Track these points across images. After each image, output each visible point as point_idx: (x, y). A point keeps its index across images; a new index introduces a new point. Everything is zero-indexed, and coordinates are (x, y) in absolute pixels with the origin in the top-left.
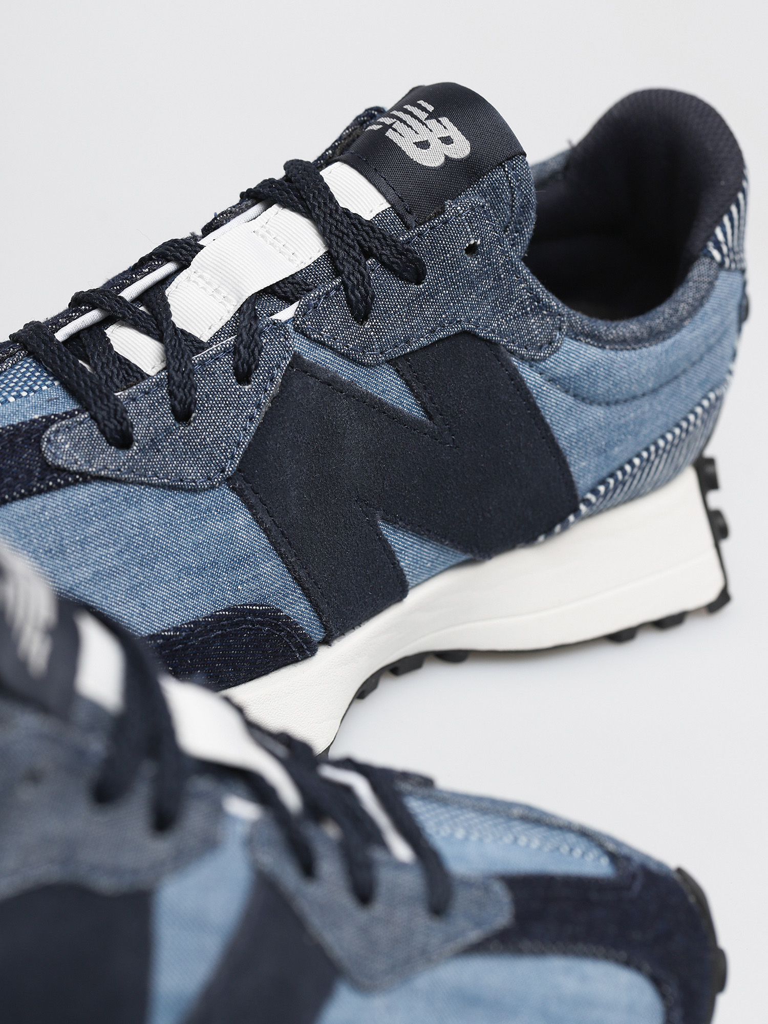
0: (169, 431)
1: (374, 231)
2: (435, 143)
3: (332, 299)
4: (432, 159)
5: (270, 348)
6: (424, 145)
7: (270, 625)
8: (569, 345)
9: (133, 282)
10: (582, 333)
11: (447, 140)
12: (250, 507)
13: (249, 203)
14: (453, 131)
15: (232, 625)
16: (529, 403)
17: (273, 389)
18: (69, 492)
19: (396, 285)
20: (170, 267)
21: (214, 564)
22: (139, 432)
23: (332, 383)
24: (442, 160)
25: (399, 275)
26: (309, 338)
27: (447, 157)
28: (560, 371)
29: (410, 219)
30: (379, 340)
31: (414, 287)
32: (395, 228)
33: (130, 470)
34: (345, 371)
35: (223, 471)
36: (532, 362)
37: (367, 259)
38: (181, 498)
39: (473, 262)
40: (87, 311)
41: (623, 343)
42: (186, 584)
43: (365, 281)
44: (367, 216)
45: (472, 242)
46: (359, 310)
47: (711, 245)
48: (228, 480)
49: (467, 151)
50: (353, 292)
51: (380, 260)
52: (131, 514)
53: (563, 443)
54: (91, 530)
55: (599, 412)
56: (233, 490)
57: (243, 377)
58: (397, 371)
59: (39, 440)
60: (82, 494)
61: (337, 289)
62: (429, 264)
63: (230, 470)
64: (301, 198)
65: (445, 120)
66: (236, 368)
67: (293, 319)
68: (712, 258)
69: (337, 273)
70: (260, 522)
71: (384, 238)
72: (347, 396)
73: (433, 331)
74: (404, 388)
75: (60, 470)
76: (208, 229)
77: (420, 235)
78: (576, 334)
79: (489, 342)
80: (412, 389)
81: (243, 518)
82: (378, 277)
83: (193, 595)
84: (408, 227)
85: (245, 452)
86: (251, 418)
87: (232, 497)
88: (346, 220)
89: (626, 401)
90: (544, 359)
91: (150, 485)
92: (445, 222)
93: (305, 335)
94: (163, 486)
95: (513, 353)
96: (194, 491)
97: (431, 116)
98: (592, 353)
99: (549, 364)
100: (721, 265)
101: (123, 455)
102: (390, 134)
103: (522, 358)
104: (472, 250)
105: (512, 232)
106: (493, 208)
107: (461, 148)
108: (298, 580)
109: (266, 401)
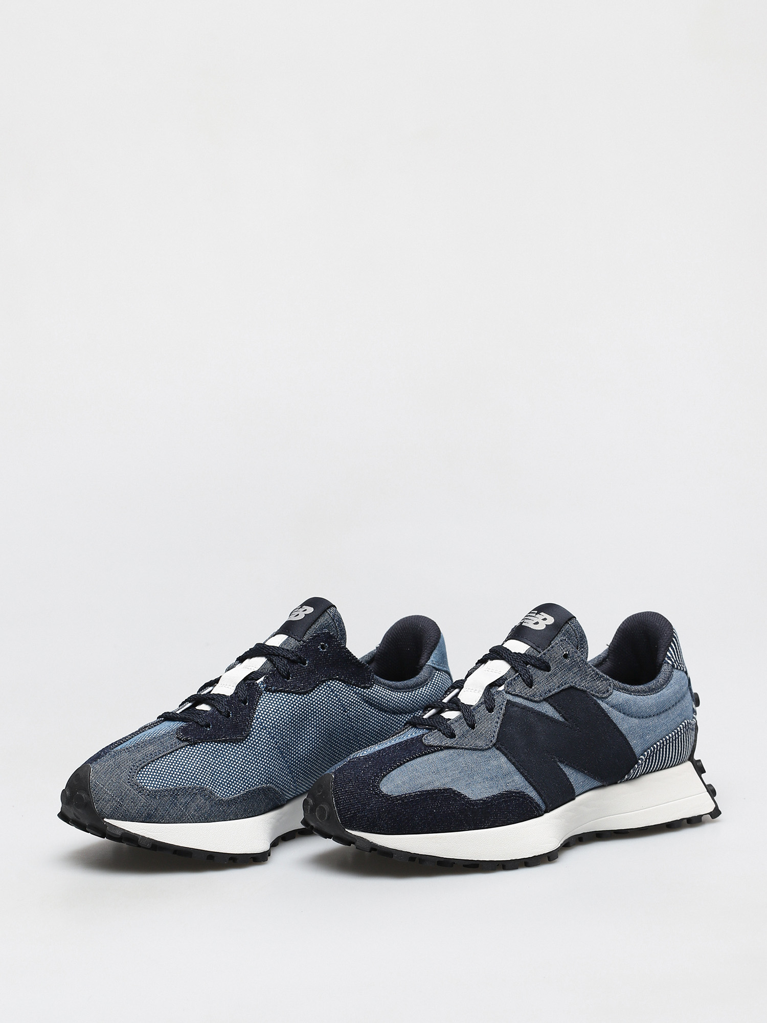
0: (468, 731)
1: (527, 656)
2: (541, 622)
3: (517, 680)
4: (541, 626)
5: (498, 700)
6: (537, 623)
7: (522, 798)
8: (615, 692)
9: (445, 698)
10: (620, 689)
11: (545, 619)
12: (505, 755)
13: (480, 664)
14: (546, 616)
15: (508, 797)
16: (605, 714)
17: (502, 712)
18: (437, 754)
19: (540, 672)
20: (457, 690)
21: (496, 776)
22: (457, 732)
23: (524, 708)
24: (545, 626)
25: (540, 668)
26: (512, 695)
27: (546, 625)
28: (614, 702)
29: (539, 649)
30: (539, 692)
31: (547, 673)
32: (535, 653)
33: (457, 744)
34: (530, 705)
35: (492, 741)
36: (602, 698)
37: (527, 665)
38: (480, 753)
39: (568, 661)
40: (430, 710)
41: (638, 693)
42: (487, 784)
43: (528, 672)
44: (523, 652)
45: (565, 653)
46: (528, 682)
47: (666, 659)
48: (494, 745)
49: (553, 621)
50: (524, 676)
51: (532, 665)
52: (461, 759)
53: (624, 732)
54: (448, 765)
55: (636, 721)
56: (497, 749)
57: (490, 710)
58: (549, 703)
59: (421, 741)
60: (441, 754)
61: (517, 676)
62: (551, 665)
63: (494, 741)
64: (498, 654)
65: (542, 613)
66: (487, 707)
67: (504, 689)
68: (668, 663)
69: (516, 672)
70: (510, 760)
71: (531, 657)
72: (532, 713)
73: (559, 687)
74: (553, 710)
75: (431, 746)
76: (467, 676)
77: (544, 654)
78: (619, 689)
79: (582, 690)
80: (557, 710)
81: (503, 759)
82: (532, 670)
83: (491, 787)
84: (540, 653)
85: (498, 734)
86: (497, 722)
87: (497, 752)
88: (515, 655)
89: (646, 717)
90: (607, 698)
91: (466, 749)
92: (552, 647)
93: (510, 694)
94: (471, 749)
95: (594, 695)
96: (483, 750)
97: (537, 614)
98: (626, 696)
99: (609, 699)
100: (673, 666)
101: (453, 740)
102: (523, 624)
103: (598, 697)
104: (566, 656)
105: (580, 649)
106: (569, 639)
107: (551, 620)
108: (530, 782)
109: (501, 717)
